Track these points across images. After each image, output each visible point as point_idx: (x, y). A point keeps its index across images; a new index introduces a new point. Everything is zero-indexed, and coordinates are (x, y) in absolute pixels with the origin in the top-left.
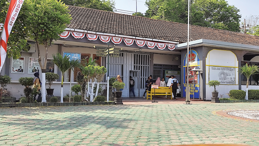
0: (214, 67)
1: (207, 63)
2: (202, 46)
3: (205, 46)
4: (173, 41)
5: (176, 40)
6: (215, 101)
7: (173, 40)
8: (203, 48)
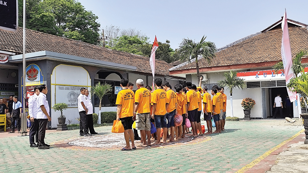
0: (62, 87)
1: (53, 82)
2: (45, 60)
3: (49, 60)
4: (6, 51)
5: (11, 50)
6: (61, 129)
7: (6, 49)
8: (47, 62)
